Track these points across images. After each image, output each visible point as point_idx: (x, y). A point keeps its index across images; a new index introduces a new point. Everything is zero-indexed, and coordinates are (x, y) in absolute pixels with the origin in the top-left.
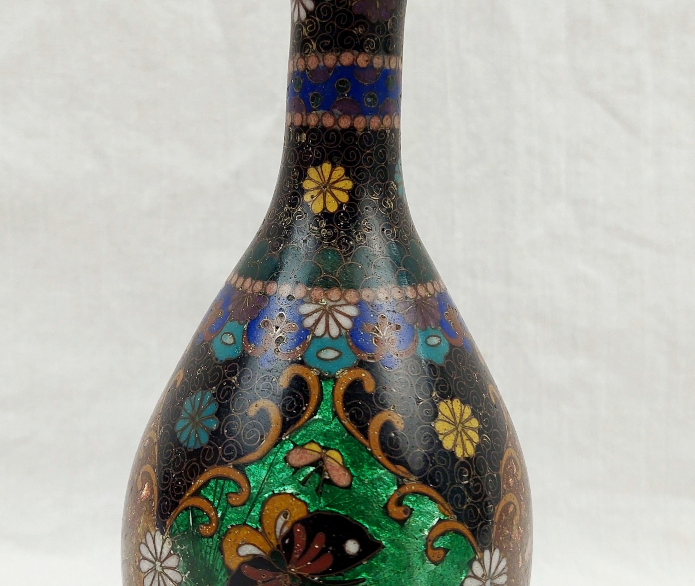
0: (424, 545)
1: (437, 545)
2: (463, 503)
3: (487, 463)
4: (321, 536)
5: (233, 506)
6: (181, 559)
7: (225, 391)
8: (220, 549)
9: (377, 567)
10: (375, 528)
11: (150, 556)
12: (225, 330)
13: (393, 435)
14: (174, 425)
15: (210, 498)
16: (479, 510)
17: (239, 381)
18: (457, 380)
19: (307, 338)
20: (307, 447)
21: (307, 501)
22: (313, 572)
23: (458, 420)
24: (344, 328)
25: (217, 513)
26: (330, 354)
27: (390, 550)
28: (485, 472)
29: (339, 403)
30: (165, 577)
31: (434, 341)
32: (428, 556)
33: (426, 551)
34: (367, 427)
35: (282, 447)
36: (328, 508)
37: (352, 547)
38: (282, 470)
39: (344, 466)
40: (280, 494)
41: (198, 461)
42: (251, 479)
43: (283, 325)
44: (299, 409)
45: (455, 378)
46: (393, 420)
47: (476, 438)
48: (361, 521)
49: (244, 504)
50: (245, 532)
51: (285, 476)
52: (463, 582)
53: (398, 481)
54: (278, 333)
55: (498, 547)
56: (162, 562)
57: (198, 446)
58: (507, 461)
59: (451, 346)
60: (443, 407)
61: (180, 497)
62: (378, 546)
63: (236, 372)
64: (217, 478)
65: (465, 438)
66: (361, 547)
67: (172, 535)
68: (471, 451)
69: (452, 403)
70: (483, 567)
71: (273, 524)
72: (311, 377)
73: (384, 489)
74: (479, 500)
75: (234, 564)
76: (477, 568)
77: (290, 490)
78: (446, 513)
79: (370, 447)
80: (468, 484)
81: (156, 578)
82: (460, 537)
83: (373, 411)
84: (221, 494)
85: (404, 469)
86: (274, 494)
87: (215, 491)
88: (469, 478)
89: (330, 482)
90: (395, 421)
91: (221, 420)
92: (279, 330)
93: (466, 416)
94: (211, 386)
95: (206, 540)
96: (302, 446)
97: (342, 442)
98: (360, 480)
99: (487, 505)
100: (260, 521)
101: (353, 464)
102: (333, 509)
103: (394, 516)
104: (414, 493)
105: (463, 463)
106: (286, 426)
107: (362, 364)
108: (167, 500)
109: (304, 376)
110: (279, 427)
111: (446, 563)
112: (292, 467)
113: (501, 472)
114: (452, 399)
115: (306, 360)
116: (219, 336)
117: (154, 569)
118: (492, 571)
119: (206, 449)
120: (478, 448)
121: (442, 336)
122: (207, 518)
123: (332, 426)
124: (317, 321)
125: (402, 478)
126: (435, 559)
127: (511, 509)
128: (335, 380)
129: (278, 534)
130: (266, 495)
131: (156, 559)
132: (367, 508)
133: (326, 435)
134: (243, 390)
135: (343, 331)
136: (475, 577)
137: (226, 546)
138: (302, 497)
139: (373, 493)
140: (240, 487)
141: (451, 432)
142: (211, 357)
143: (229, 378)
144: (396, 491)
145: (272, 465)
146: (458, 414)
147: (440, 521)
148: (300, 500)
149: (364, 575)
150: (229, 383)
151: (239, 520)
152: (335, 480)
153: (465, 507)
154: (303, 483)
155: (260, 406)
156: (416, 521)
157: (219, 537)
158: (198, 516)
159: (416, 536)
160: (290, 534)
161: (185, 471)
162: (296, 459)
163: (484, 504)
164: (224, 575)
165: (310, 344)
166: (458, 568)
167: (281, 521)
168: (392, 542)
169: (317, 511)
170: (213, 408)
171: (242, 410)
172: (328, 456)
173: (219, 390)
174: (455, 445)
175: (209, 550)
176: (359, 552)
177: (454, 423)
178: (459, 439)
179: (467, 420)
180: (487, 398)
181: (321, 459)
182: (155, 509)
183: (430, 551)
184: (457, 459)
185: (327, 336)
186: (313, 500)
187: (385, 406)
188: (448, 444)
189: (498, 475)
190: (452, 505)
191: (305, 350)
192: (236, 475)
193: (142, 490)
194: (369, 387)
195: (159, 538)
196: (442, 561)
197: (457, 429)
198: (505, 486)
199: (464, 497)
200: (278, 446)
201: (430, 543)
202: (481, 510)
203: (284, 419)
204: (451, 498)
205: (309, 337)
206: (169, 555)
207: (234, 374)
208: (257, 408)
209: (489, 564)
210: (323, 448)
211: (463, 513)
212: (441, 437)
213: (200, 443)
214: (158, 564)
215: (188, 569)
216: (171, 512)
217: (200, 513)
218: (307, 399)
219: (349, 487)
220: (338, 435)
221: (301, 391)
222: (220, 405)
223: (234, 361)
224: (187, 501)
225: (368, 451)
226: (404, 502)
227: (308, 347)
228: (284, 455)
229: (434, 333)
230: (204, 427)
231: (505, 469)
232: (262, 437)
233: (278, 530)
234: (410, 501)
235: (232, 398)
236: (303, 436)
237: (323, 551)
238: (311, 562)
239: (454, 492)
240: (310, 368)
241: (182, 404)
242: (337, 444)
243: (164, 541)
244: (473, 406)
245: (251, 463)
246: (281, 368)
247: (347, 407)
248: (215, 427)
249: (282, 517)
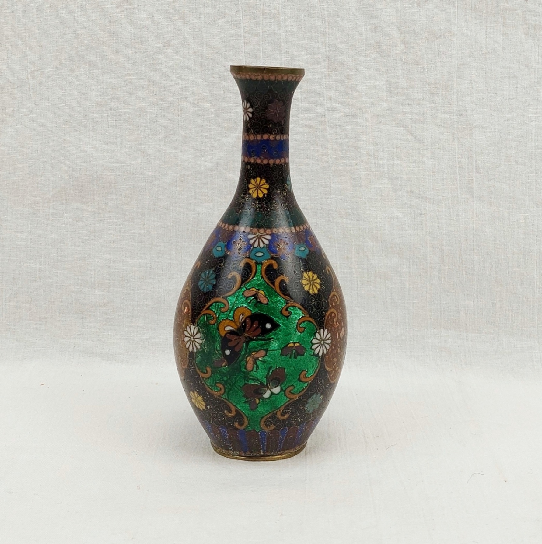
0: (296, 326)
1: (301, 326)
2: (312, 311)
3: (323, 297)
4: (256, 322)
5: (222, 312)
6: (202, 334)
7: (218, 269)
8: (218, 329)
9: (278, 333)
10: (277, 319)
11: (189, 335)
12: (217, 245)
13: (284, 285)
14: (197, 283)
15: (214, 310)
16: (319, 314)
17: (224, 265)
18: (311, 264)
19: (251, 248)
20: (251, 289)
21: (251, 309)
22: (254, 335)
23: (311, 280)
24: (265, 244)
25: (216, 315)
26: (260, 254)
27: (283, 327)
28: (322, 299)
29: (264, 273)
30: (195, 342)
31: (303, 249)
32: (297, 330)
33: (297, 328)
34: (274, 282)
35: (241, 290)
36: (259, 312)
37: (268, 326)
38: (241, 298)
39: (265, 296)
40: (241, 307)
41: (208, 296)
42: (229, 302)
43: (241, 243)
44: (248, 275)
45: (311, 263)
46: (285, 279)
47: (319, 287)
48: (272, 316)
49: (227, 311)
50: (227, 321)
51: (243, 300)
52: (312, 340)
53: (286, 302)
54: (239, 246)
55: (327, 329)
56: (194, 337)
57: (208, 291)
58: (332, 296)
59: (310, 251)
60: (305, 274)
61: (201, 310)
62: (278, 326)
63: (223, 262)
64: (216, 302)
65: (314, 286)
66: (272, 326)
67: (198, 325)
68: (316, 291)
69: (309, 273)
70: (320, 335)
71: (238, 318)
72: (252, 263)
73: (281, 305)
74: (319, 310)
75: (223, 334)
76: (317, 335)
77: (245, 305)
78: (305, 314)
79: (275, 289)
80: (314, 304)
81: (191, 343)
82: (311, 323)
83: (277, 275)
84: (218, 308)
85: (289, 297)
86: (238, 307)
87: (215, 307)
88: (315, 301)
89: (260, 302)
90: (285, 280)
91: (217, 280)
92: (240, 245)
93: (314, 278)
94: (213, 267)
95: (212, 326)
96: (249, 289)
97: (265, 287)
98: (272, 301)
99: (322, 312)
100: (233, 317)
101: (268, 296)
102: (261, 312)
103: (284, 314)
104: (292, 306)
105: (312, 296)
106: (243, 282)
107: (272, 258)
108: (195, 312)
109: (250, 263)
110: (240, 282)
111: (305, 333)
112: (245, 297)
113: (329, 300)
114: (309, 272)
115: (250, 257)
116: (215, 248)
117: (190, 340)
118: (324, 338)
119: (211, 292)
120: (319, 290)
121: (306, 247)
122: (212, 318)
123: (261, 281)
124: (255, 241)
125: (288, 301)
126: (301, 331)
127: (333, 314)
128: (262, 264)
129: (240, 322)
130: (235, 308)
131: (191, 336)
132: (274, 312)
133: (259, 285)
134: (226, 269)
135: (265, 245)
136: (317, 339)
137: (220, 327)
138: (249, 308)
139: (276, 306)
140: (225, 305)
141: (308, 284)
142: (212, 256)
143: (220, 264)
144: (285, 305)
145: (237, 296)
146: (311, 277)
147: (302, 317)
148: (248, 309)
149: (273, 336)
150: (220, 266)
151: (225, 317)
152: (262, 301)
153: (313, 312)
154: (250, 303)
155: (232, 275)
156: (293, 316)
157: (217, 324)
158: (209, 317)
159: (293, 322)
160: (245, 321)
161: (203, 300)
162: (246, 294)
163: (321, 311)
164: (219, 339)
165: (252, 250)
166: (310, 335)
167: (241, 317)
168: (283, 324)
169: (255, 313)
170: (214, 276)
171: (225, 276)
172: (259, 293)
173: (216, 269)
174: (309, 289)
175: (213, 329)
176: (271, 328)
177: (309, 281)
178: (311, 287)
179: (315, 280)
180: (325, 272)
181: (257, 294)
182: (191, 316)
183: (298, 328)
184: (310, 294)
185: (259, 247)
186: (253, 308)
187: (282, 274)
188: (306, 288)
189: (328, 301)
190: (308, 311)
191: (250, 253)
192: (224, 301)
193: (184, 310)
194: (275, 267)
195: (192, 327)
196: (303, 332)
197: (310, 283)
198: (331, 306)
199: (312, 308)
200: (240, 289)
201: (298, 325)
202: (320, 314)
203: (242, 279)
204: (307, 308)
205: (252, 248)
206: (197, 333)
207: (222, 262)
208: (231, 275)
209: (323, 335)
210: (257, 290)
211: (312, 314)
212: (304, 286)
213: (209, 289)
214: (192, 337)
215: (205, 338)
216: (197, 317)
217: (210, 316)
218: (251, 271)
219: (267, 304)
220: (263, 285)
221: (248, 268)
222: (217, 275)
223: (222, 257)
224: (204, 311)
225: (275, 291)
226: (288, 310)
227: (251, 252)
228: (242, 293)
229: (302, 246)
230: (210, 283)
231: (331, 299)
232: (234, 286)
233: (240, 320)
234: (291, 309)
235: (221, 272)
236: (250, 285)
237: (257, 328)
238: (253, 331)
239: (308, 306)
240: (252, 260)
241: (200, 275)
242: (263, 288)
243: (195, 328)
244: (318, 274)
245: (229, 296)
246: (241, 260)
247: (267, 275)
248: (214, 283)
249: (241, 315)
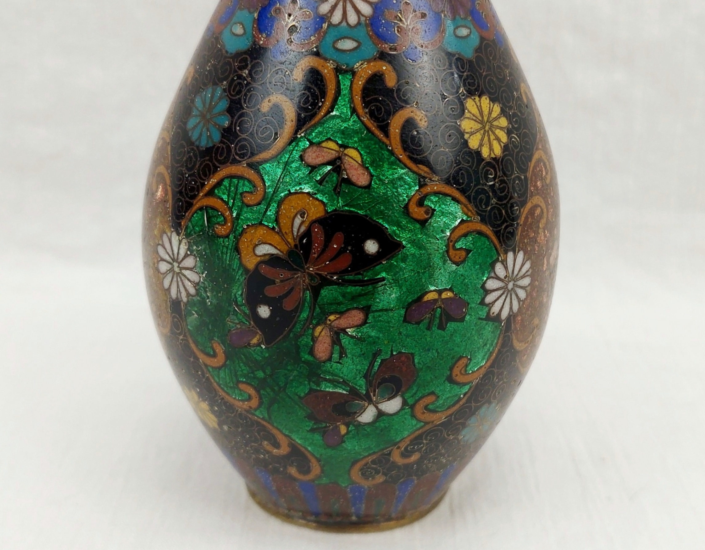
0: (445, 246)
1: (458, 246)
2: (487, 205)
3: (515, 165)
4: (340, 236)
5: (248, 206)
6: (198, 259)
7: (236, 86)
8: (237, 249)
9: (396, 266)
10: (395, 228)
11: (167, 257)
12: (235, 19)
13: (416, 133)
14: (185, 124)
15: (225, 197)
16: (503, 211)
17: (250, 74)
18: (486, 76)
19: (322, 27)
20: (324, 145)
21: (325, 200)
22: (332, 271)
23: (485, 119)
24: (363, 15)
25: (231, 213)
26: (348, 45)
27: (410, 249)
28: (512, 173)
29: (358, 99)
30: (183, 278)
31: (464, 32)
32: (449, 256)
33: (447, 251)
34: (388, 124)
35: (297, 145)
36: (346, 208)
37: (371, 247)
38: (298, 169)
39: (363, 165)
40: (296, 193)
41: (211, 161)
42: (266, 178)
43: (297, 13)
44: (314, 104)
45: (484, 74)
46: (416, 117)
47: (504, 138)
48: (380, 221)
49: (259, 204)
50: (261, 231)
51: (302, 176)
52: (485, 283)
53: (420, 181)
54: (291, 22)
55: (522, 249)
56: (180, 263)
57: (211, 145)
58: (536, 162)
59: (482, 39)
60: (470, 104)
61: (194, 197)
62: (399, 246)
63: (247, 65)
64: (231, 177)
65: (492, 137)
66: (380, 247)
67: (188, 236)
68: (498, 151)
69: (480, 101)
70: (506, 268)
71: (289, 224)
72: (327, 70)
73: (405, 189)
74: (505, 202)
75: (251, 263)
76: (499, 269)
77: (307, 189)
78: (470, 214)
79: (391, 146)
80: (494, 185)
81: (175, 279)
82: (483, 239)
83: (394, 107)
84: (236, 194)
85: (426, 169)
86: (290, 194)
87: (229, 191)
88: (494, 178)
89: (348, 181)
90: (418, 118)
91: (232, 117)
92: (292, 18)
93: (494, 115)
94: (221, 81)
95: (222, 240)
96: (319, 144)
97: (361, 140)
98: (380, 180)
99: (512, 206)
100: (277, 220)
101: (372, 163)
102: (352, 209)
103: (415, 216)
104: (436, 193)
105: (489, 164)
106: (301, 123)
107: (383, 56)
108: (181, 201)
109: (320, 68)
110: (294, 123)
111: (468, 263)
112: (308, 166)
113: (529, 174)
114: (480, 96)
115: (321, 51)
116: (229, 27)
117: (171, 270)
118: (516, 272)
119: (218, 148)
120: (505, 148)
121: (472, 27)
122: (222, 218)
123: (351, 123)
124: (334, 8)
125: (424, 178)
126: (457, 259)
127: (538, 211)
128: (354, 73)
129: (295, 234)
130: (282, 194)
131: (173, 260)
132: (386, 209)
133: (344, 132)
134: (254, 85)
135: (362, 19)
136: (498, 278)
137: (242, 246)
138: (319, 196)
139: (393, 193)
140: (254, 186)
141: (478, 131)
142: (220, 50)
143: (240, 72)
144: (417, 191)
145: (287, 164)
146: (486, 112)
147: (463, 221)
148: (317, 199)
149: (384, 275)
150: (240, 77)
151: (254, 219)
152: (354, 179)
153: (489, 208)
154: (320, 182)
155: (273, 102)
156: (438, 221)
157: (235, 237)
158: (214, 216)
159: (438, 237)
160: (308, 233)
161: (198, 171)
162: (312, 157)
163: (509, 205)
164: (242, 274)
165: (325, 33)
166: (481, 268)
167: (298, 220)
168: (412, 242)
169: (335, 210)
170: (224, 104)
171: (254, 106)
172: (346, 155)
173: (230, 85)
174: (481, 145)
175: (225, 250)
176: (378, 252)
177: (481, 122)
178: (486, 138)
179: (496, 119)
180: (518, 97)
181: (339, 158)
182: (170, 210)
183: (451, 252)
184: (483, 160)
185: (344, 24)
186: (331, 199)
187: (406, 102)
188: (474, 143)
189: (526, 177)
190: (476, 206)
191: (321, 39)
192: (251, 174)
193: (157, 191)
194: (391, 81)
195: (175, 239)
196: (463, 261)
197: (484, 127)
198: (532, 188)
199: (488, 198)
200: (294, 144)
201: (451, 244)
202: (506, 212)
203: (299, 115)
204: (475, 198)
205: (325, 26)
206: (186, 256)
207: (245, 67)
208: (270, 104)
209: (512, 266)
210: (341, 146)
211: (487, 214)
212: (466, 136)
213: (212, 141)
214: (176, 264)
215: (205, 269)
216: (185, 212)
217: (215, 213)
218: (323, 94)
219: (369, 187)
220: (356, 132)
221: (316, 85)
222: (232, 101)
223: (245, 53)
224: (201, 201)
225: (388, 150)
226: (426, 203)
227: (324, 37)
228: (299, 154)
229: (463, 23)
230: (216, 124)
231: (533, 171)
232: (276, 134)
233: (295, 230)
234: (432, 202)
235: (243, 93)
236: (320, 133)
237: (341, 252)
238: (329, 261)
239: (478, 193)
240: (326, 59)
241: (193, 101)
242: (356, 142)
243: (180, 242)
244: (503, 104)
245: (266, 161)
246: (295, 60)
247: (366, 103)
248: (226, 124)
249: (299, 217)
